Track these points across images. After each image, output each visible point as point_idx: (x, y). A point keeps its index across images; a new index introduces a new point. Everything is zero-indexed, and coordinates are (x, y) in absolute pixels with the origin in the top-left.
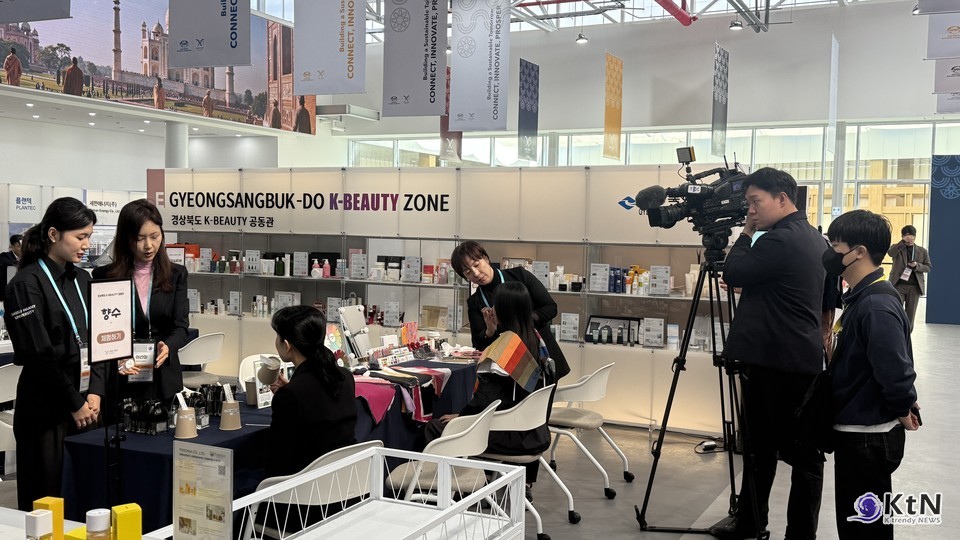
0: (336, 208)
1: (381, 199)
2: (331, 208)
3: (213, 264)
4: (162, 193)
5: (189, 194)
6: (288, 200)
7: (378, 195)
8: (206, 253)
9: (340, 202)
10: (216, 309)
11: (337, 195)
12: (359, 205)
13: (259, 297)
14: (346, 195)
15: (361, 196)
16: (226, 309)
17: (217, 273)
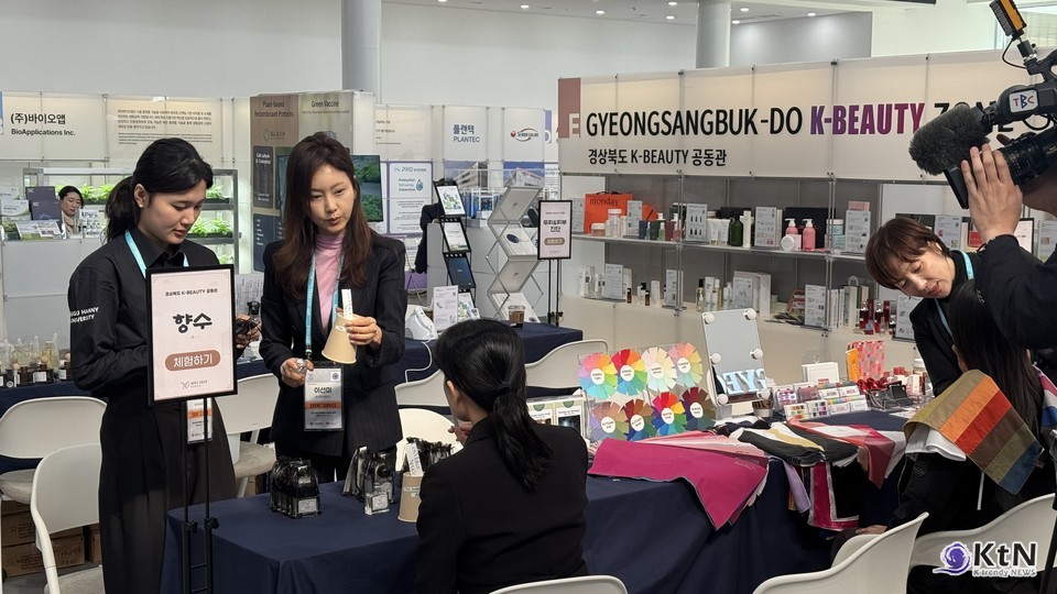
0: (821, 132)
1: (895, 113)
2: (813, 132)
3: (643, 225)
4: (577, 116)
5: (612, 115)
6: (748, 120)
7: (889, 107)
8: (636, 208)
9: (828, 121)
10: (648, 297)
11: (822, 108)
12: (858, 125)
13: (708, 280)
14: (837, 109)
15: (861, 109)
16: (662, 298)
17: (647, 240)
